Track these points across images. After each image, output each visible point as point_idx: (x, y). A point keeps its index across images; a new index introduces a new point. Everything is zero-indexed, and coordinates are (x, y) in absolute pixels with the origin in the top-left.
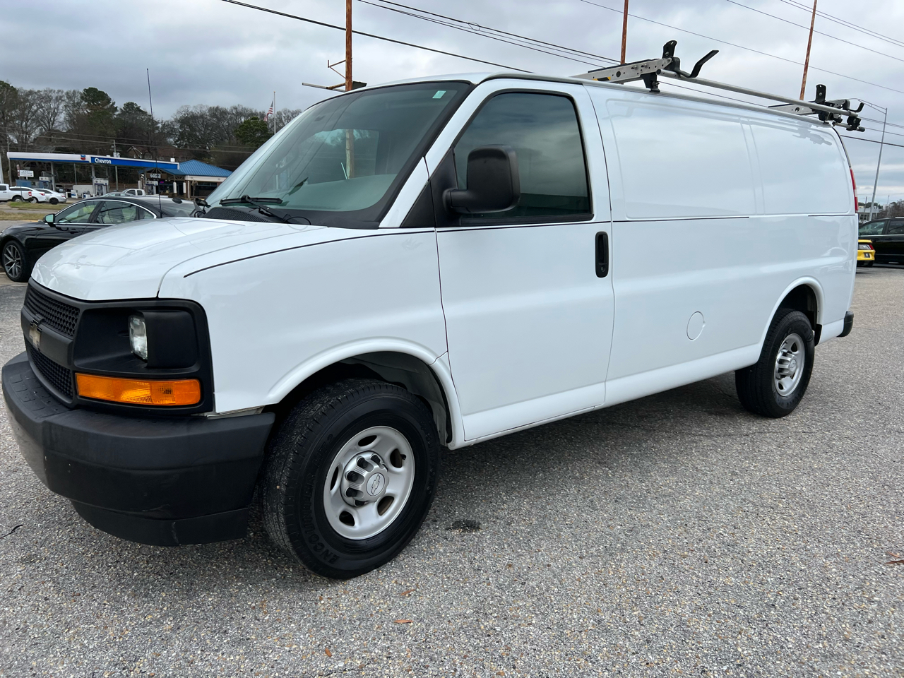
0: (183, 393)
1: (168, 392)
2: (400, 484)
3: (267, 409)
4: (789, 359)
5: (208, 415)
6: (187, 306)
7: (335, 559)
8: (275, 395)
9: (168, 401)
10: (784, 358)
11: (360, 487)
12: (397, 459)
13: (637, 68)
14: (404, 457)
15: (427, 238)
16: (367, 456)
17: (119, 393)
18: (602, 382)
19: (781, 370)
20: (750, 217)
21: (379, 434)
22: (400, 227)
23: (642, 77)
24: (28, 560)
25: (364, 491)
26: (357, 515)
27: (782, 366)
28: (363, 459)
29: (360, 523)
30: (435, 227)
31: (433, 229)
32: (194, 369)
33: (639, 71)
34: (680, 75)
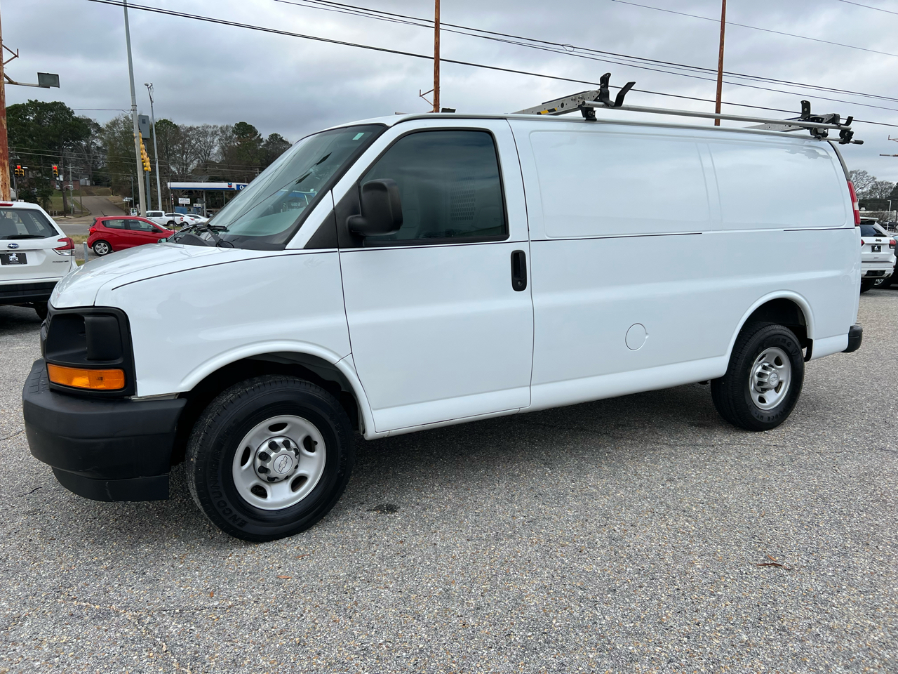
0: (112, 380)
1: (101, 379)
2: (313, 466)
3: (182, 395)
4: (768, 373)
5: (133, 398)
6: (113, 312)
7: (243, 523)
8: (187, 384)
9: (101, 387)
10: (764, 371)
11: (268, 465)
12: (310, 444)
13: (575, 100)
14: (316, 443)
15: (329, 258)
16: (279, 441)
17: (71, 380)
18: (527, 386)
19: (760, 383)
20: (703, 233)
21: (290, 422)
22: (305, 248)
23: (580, 107)
24: (32, 513)
25: (271, 469)
26: (270, 489)
27: (761, 380)
28: (275, 442)
29: (272, 496)
30: (339, 248)
31: (336, 250)
32: (119, 361)
33: (577, 102)
34: (608, 105)
